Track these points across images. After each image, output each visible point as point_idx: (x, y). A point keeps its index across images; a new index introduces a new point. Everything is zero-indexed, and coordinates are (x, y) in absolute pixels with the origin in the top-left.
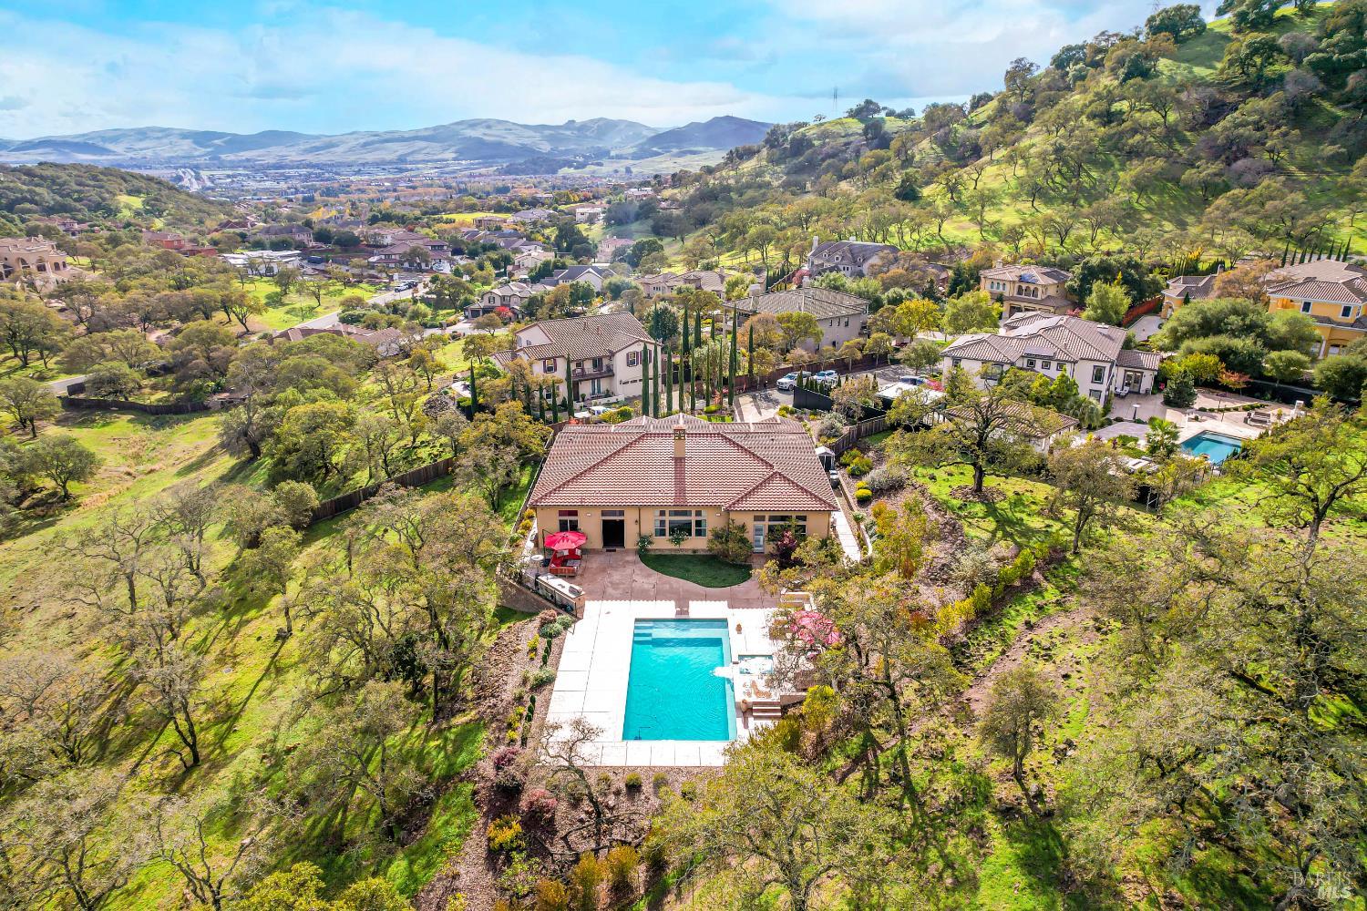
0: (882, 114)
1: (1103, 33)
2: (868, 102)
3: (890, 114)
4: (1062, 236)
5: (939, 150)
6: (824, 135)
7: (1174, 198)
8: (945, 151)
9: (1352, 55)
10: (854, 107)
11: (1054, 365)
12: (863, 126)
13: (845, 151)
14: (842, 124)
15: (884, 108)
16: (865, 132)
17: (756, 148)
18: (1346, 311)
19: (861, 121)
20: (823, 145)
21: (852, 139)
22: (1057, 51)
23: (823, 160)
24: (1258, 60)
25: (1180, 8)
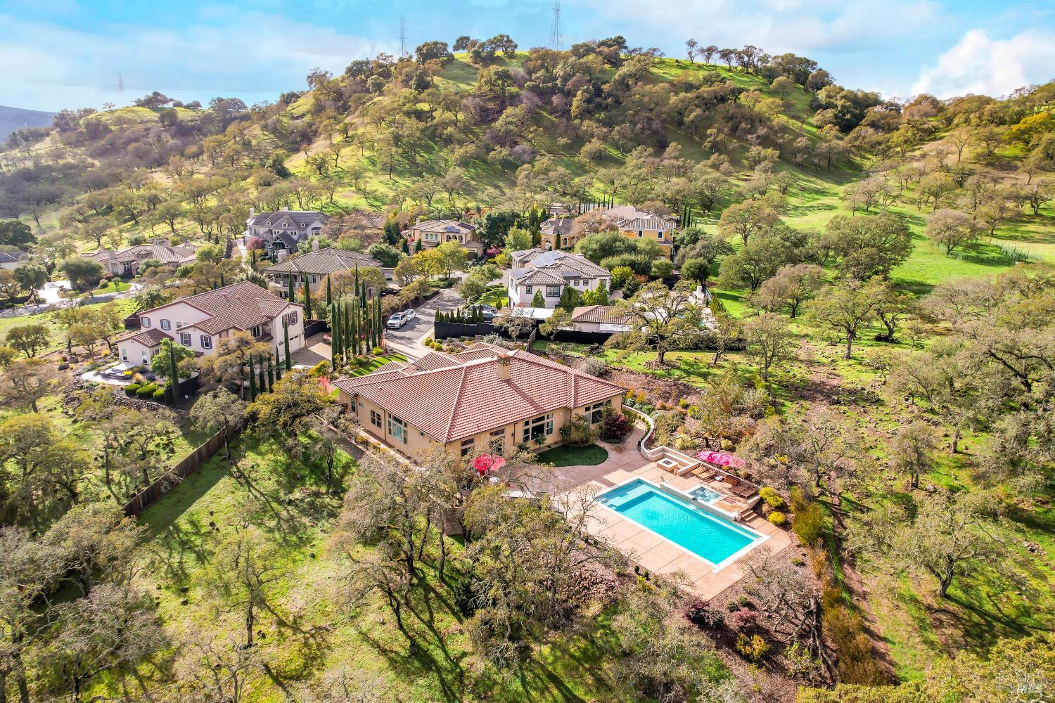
0: (170, 105)
1: (382, 55)
2: (156, 94)
3: (178, 104)
4: (429, 198)
5: (272, 136)
6: (120, 121)
7: (483, 170)
8: (277, 137)
9: (550, 85)
10: (142, 98)
11: (581, 282)
12: (158, 115)
13: (147, 136)
14: (133, 111)
15: (171, 100)
16: (162, 119)
17: (43, 131)
18: (660, 235)
19: (155, 109)
20: (122, 130)
21: (149, 125)
22: (349, 65)
23: (127, 143)
24: (500, 82)
25: (436, 44)
